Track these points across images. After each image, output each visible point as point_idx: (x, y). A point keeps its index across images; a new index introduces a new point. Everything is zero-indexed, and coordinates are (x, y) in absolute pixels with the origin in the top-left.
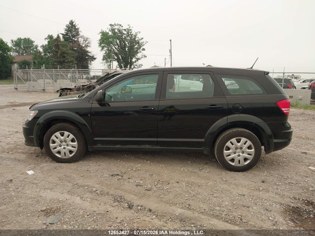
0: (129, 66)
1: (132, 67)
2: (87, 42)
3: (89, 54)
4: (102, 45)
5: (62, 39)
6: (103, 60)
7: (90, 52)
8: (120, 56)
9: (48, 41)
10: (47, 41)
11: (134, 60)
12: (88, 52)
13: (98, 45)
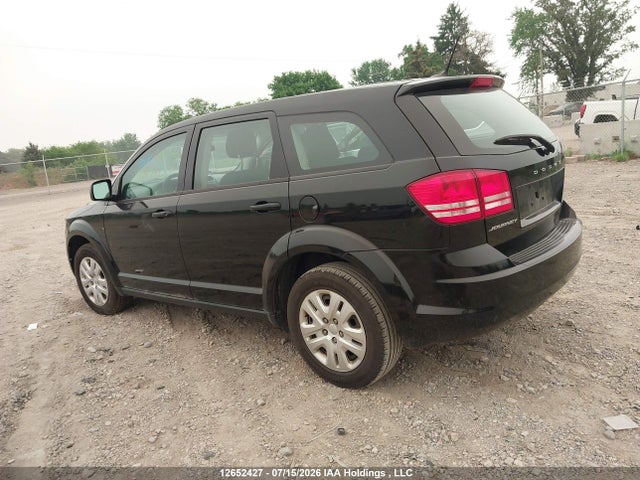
0: (587, 79)
1: (597, 79)
2: (485, 42)
3: (489, 68)
4: (519, 42)
5: (431, 49)
6: (522, 75)
7: (491, 65)
8: (564, 59)
9: (405, 59)
10: (402, 58)
11: (600, 61)
12: (485, 64)
13: (508, 44)
